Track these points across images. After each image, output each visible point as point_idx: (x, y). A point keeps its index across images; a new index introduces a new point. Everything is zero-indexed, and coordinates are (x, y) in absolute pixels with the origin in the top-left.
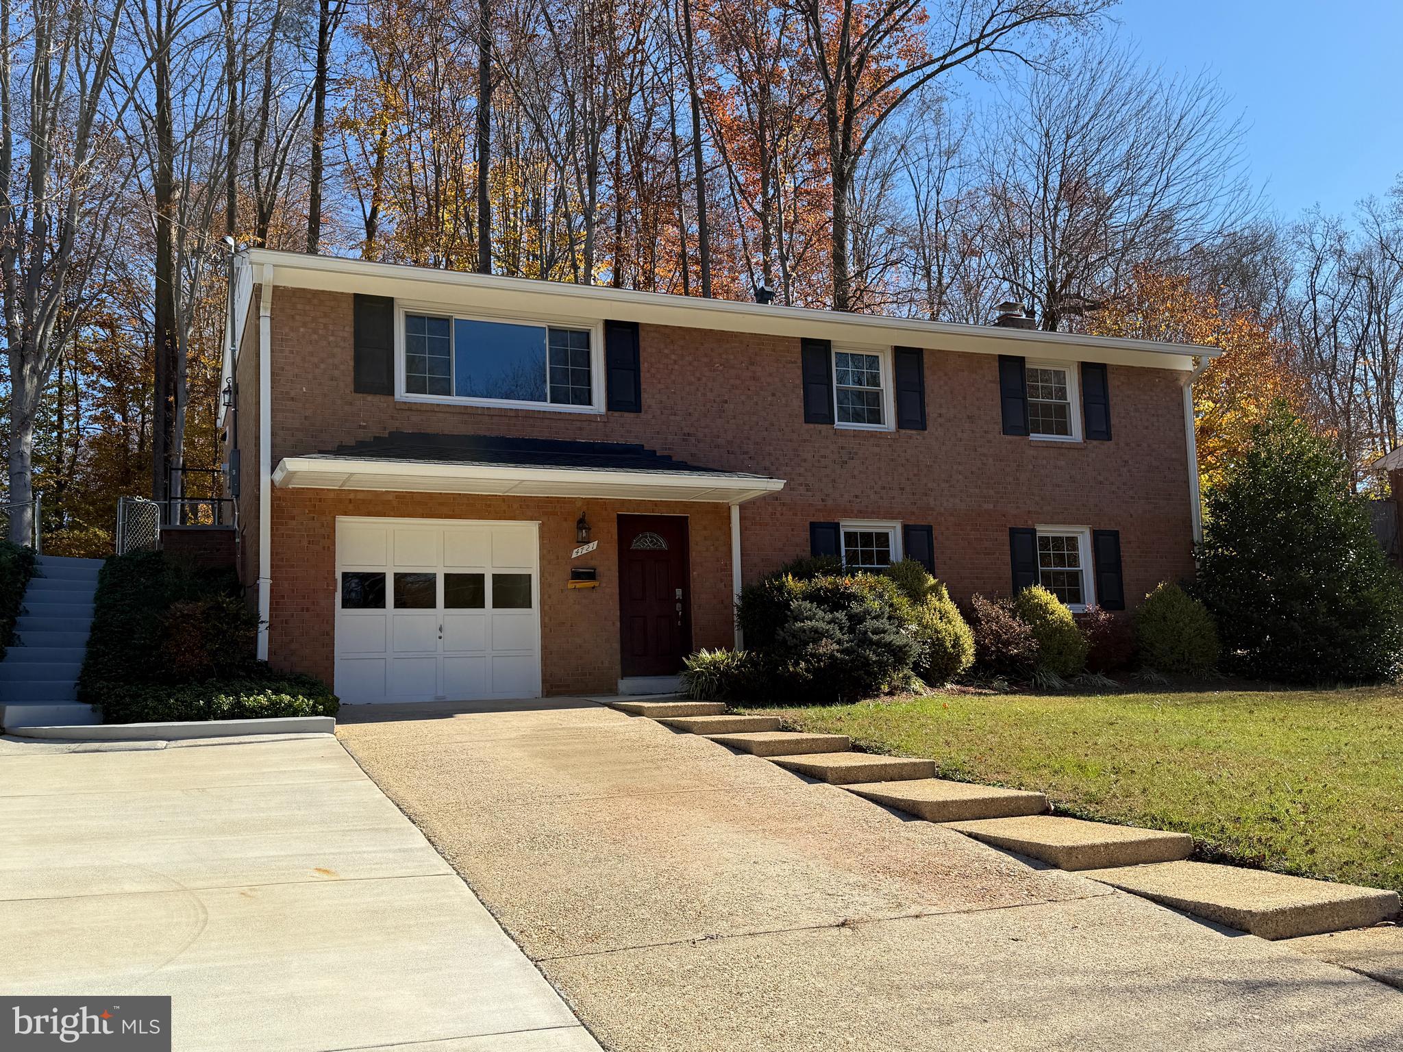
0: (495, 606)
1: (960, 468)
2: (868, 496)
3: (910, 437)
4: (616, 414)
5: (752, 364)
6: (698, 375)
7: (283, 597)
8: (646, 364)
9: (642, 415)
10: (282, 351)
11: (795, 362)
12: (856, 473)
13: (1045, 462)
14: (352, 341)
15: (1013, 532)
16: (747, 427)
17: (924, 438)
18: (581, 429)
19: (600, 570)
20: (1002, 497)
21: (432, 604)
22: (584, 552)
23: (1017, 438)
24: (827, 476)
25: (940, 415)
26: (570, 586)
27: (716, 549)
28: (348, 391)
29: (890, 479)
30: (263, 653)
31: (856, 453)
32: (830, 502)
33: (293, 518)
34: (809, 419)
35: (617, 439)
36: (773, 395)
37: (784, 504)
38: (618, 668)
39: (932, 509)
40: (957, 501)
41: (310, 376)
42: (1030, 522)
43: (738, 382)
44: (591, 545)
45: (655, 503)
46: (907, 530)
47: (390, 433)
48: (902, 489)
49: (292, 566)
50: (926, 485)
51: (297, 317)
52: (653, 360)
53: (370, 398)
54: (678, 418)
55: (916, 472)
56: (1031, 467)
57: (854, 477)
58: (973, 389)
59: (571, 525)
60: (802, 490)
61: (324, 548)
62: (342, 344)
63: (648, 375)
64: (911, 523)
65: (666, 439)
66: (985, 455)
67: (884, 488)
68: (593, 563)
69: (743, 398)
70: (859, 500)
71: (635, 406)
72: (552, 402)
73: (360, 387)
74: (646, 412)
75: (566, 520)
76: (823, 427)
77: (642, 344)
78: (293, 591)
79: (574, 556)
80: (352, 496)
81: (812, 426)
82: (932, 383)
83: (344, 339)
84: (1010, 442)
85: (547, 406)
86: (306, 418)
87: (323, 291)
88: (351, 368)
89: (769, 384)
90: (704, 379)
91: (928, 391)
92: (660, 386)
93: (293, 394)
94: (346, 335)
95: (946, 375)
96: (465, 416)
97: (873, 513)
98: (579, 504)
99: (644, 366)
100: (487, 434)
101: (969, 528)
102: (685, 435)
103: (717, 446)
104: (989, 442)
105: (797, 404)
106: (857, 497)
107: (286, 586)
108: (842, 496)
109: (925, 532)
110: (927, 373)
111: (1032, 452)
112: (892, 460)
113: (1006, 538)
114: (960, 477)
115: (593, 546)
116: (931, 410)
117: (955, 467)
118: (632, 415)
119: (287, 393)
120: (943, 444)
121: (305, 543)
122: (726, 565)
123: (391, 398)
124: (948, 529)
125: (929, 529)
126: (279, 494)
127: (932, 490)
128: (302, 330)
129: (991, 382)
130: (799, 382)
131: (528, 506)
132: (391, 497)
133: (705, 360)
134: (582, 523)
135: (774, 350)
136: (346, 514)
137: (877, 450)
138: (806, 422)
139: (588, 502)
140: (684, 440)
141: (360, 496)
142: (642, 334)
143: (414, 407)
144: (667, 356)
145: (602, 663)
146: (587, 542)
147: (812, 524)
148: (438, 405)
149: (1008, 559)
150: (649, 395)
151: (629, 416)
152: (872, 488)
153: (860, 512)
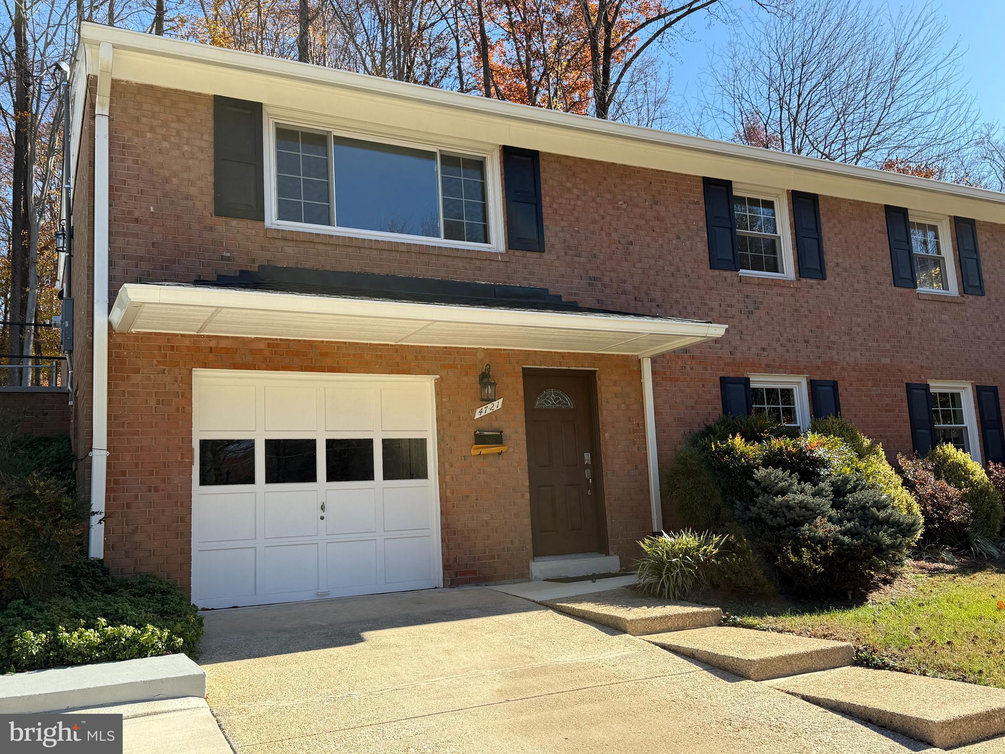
0: (386, 477)
1: (859, 320)
2: (775, 349)
3: (811, 287)
4: (518, 253)
5: (656, 203)
6: (602, 212)
7: (124, 473)
8: (547, 199)
9: (546, 256)
10: (122, 160)
11: (698, 203)
12: (762, 324)
13: (931, 316)
14: (211, 152)
15: (909, 387)
16: (652, 272)
17: (824, 288)
18: (480, 269)
19: (507, 432)
20: (897, 352)
21: (311, 477)
22: (488, 411)
23: (906, 290)
25: (837, 265)
26: (475, 452)
27: (628, 408)
28: (206, 214)
29: (794, 331)
30: (97, 549)
31: (761, 303)
32: (738, 355)
33: (137, 371)
34: (714, 264)
35: (520, 281)
36: (678, 237)
37: (693, 357)
38: (529, 547)
39: (836, 364)
40: (858, 355)
41: (159, 193)
42: (923, 377)
43: (643, 222)
44: (495, 403)
45: (563, 356)
46: (813, 386)
47: (260, 266)
48: (806, 342)
49: (136, 433)
50: (829, 337)
51: (144, 120)
52: (555, 194)
53: (234, 223)
54: (583, 260)
55: (818, 323)
56: (920, 320)
57: (761, 328)
58: (865, 239)
59: (473, 380)
61: (178, 409)
62: (199, 155)
63: (550, 211)
64: (817, 378)
65: (571, 282)
66: (878, 307)
67: (789, 340)
68: (496, 425)
69: (648, 239)
70: (766, 353)
71: (538, 245)
72: (446, 238)
73: (222, 209)
74: (550, 252)
75: (467, 374)
76: (728, 275)
77: (543, 175)
78: (137, 465)
79: (477, 416)
80: (213, 344)
81: (716, 272)
82: (828, 230)
83: (202, 150)
84: (901, 295)
85: (441, 242)
86: (153, 244)
87: (176, 90)
88: (211, 186)
89: (673, 225)
90: (608, 218)
91: (825, 239)
92: (564, 224)
93: (137, 214)
94: (204, 144)
95: (840, 222)
96: (350, 250)
97: (781, 367)
98: (480, 356)
99: (546, 200)
100: (376, 271)
101: (870, 383)
102: (590, 279)
103: (624, 293)
104: (882, 293)
105: (702, 248)
106: (764, 350)
107: (128, 459)
108: (749, 348)
109: (831, 388)
110: (823, 219)
111: (920, 306)
112: (796, 310)
113: (902, 393)
114: (860, 330)
115: (498, 404)
116: (828, 259)
117: (854, 319)
118: (535, 255)
119: (129, 212)
120: (842, 295)
121: (152, 403)
122: (638, 425)
123: (259, 224)
124: (851, 385)
125: (834, 385)
126: (119, 340)
127: (834, 343)
128: (149, 135)
129: (880, 232)
130: (702, 224)
131: (423, 358)
132: (262, 346)
133: (609, 196)
134: (485, 378)
135: (677, 189)
136: (205, 366)
137: (781, 299)
138: (712, 267)
139: (490, 353)
140: (590, 285)
141: (223, 344)
142: (543, 164)
143: (289, 237)
144: (569, 190)
145: (512, 543)
146: (491, 401)
147: (723, 380)
148: (318, 235)
149: (906, 415)
150: (552, 233)
151: (532, 256)
152: (778, 340)
153: (768, 366)
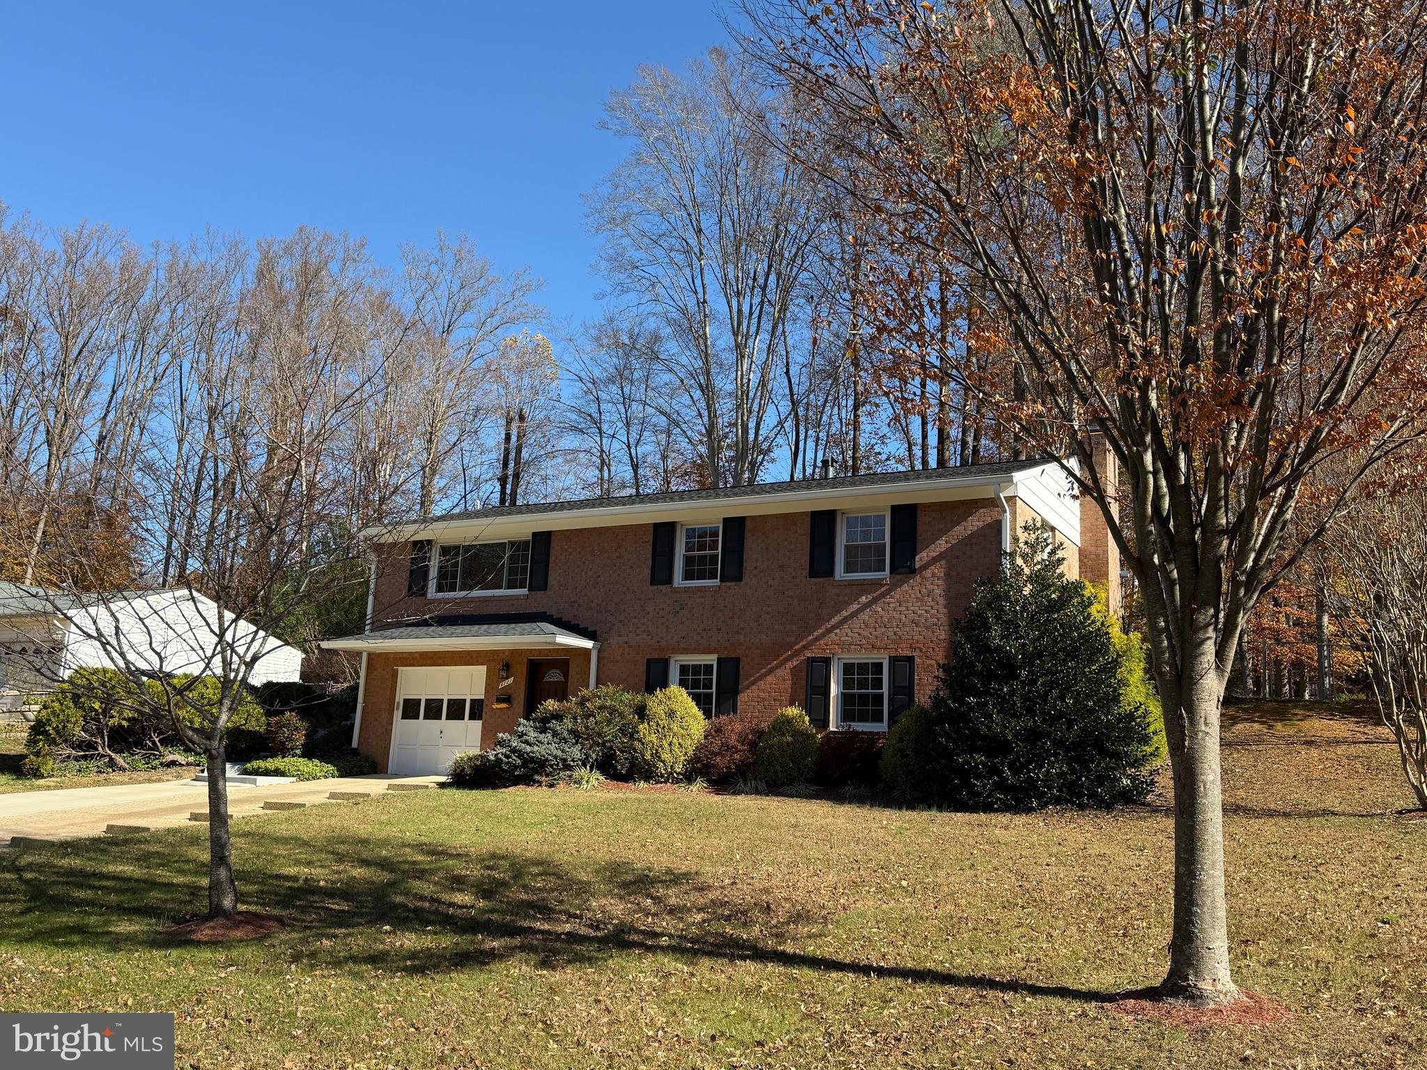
1: (768, 609)
2: (692, 637)
3: (729, 588)
4: (533, 593)
5: (619, 547)
6: (584, 560)
7: (368, 713)
9: (548, 592)
12: (684, 619)
13: (846, 598)
14: (409, 568)
15: (810, 660)
17: (740, 588)
18: (512, 605)
19: (515, 695)
20: (804, 631)
21: (440, 718)
22: (506, 684)
23: (823, 579)
24: (662, 624)
25: (756, 568)
26: (498, 707)
27: (583, 681)
28: (404, 596)
29: (710, 622)
30: (355, 744)
31: (686, 605)
32: (663, 643)
33: (374, 669)
34: (654, 581)
35: (530, 607)
36: (631, 567)
37: (630, 647)
39: (741, 644)
40: (764, 636)
42: (827, 651)
43: (609, 561)
45: (550, 651)
46: (720, 661)
48: (719, 630)
49: (373, 696)
50: (738, 625)
51: (389, 558)
52: (558, 554)
53: (414, 599)
54: (569, 592)
55: (731, 615)
56: (833, 603)
57: (682, 623)
58: (786, 543)
59: (502, 667)
60: (644, 635)
61: (393, 686)
62: (405, 570)
63: (553, 566)
64: (723, 656)
65: (561, 606)
66: (791, 597)
67: (705, 630)
68: (509, 691)
69: (611, 572)
70: (685, 640)
71: (544, 587)
72: (505, 589)
73: (409, 594)
74: (551, 590)
75: (501, 663)
76: (663, 588)
77: (552, 544)
78: (373, 709)
79: (501, 687)
80: (401, 656)
81: (655, 587)
82: (750, 543)
84: (816, 584)
85: (502, 592)
87: (399, 542)
88: (407, 586)
89: (629, 560)
90: (587, 562)
91: (747, 548)
92: (560, 571)
94: (408, 565)
95: (763, 534)
97: (694, 649)
98: (506, 654)
99: (552, 559)
100: (464, 613)
102: (572, 603)
103: (592, 609)
104: (797, 585)
105: (647, 572)
106: (683, 638)
107: (370, 707)
108: (672, 637)
109: (733, 664)
110: (747, 535)
111: (835, 591)
112: (713, 607)
113: (804, 665)
114: (768, 616)
115: (511, 680)
116: (748, 565)
118: (542, 592)
120: (756, 591)
123: (426, 597)
124: (753, 660)
125: (737, 660)
127: (743, 629)
128: (390, 565)
129: (802, 535)
130: (650, 556)
131: (483, 656)
132: (417, 655)
133: (589, 549)
136: (403, 666)
137: (702, 600)
138: (652, 584)
139: (512, 652)
142: (553, 538)
144: (566, 550)
146: (507, 678)
147: (648, 660)
149: (804, 683)
150: (553, 580)
151: (540, 593)
152: (695, 630)
153: (685, 649)
